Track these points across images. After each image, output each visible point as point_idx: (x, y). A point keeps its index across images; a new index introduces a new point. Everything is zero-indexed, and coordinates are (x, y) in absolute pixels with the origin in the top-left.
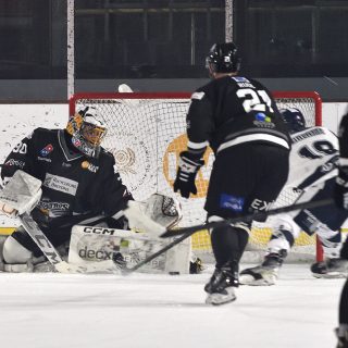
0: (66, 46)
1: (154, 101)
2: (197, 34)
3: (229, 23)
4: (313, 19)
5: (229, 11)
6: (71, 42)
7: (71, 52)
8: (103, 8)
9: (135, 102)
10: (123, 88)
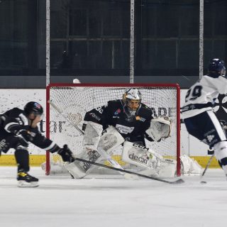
0: (46, 58)
1: (91, 88)
2: (115, 53)
3: (132, 47)
4: (177, 45)
5: (132, 40)
6: (48, 56)
7: (48, 61)
8: (65, 38)
9: (81, 88)
10: (76, 81)
